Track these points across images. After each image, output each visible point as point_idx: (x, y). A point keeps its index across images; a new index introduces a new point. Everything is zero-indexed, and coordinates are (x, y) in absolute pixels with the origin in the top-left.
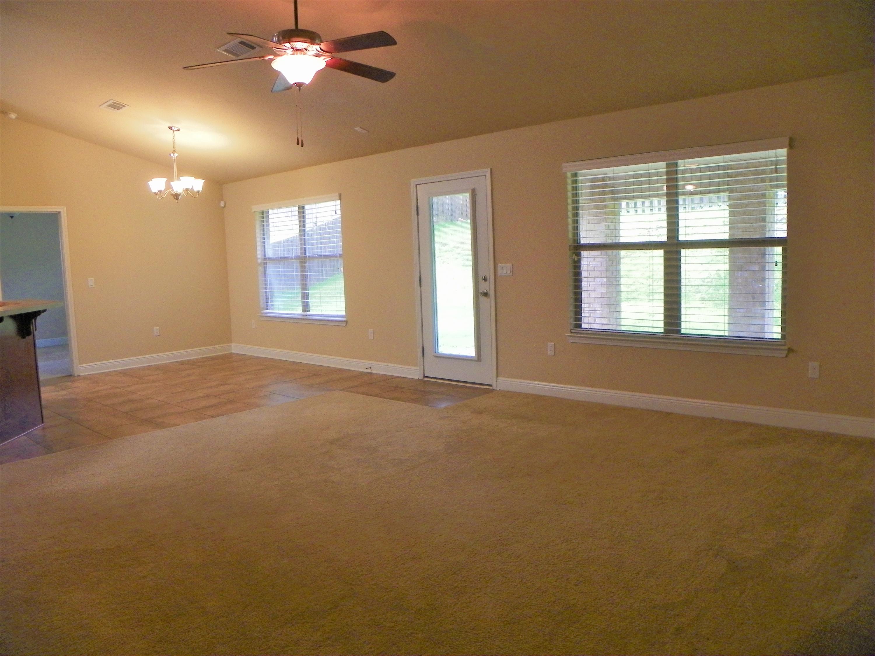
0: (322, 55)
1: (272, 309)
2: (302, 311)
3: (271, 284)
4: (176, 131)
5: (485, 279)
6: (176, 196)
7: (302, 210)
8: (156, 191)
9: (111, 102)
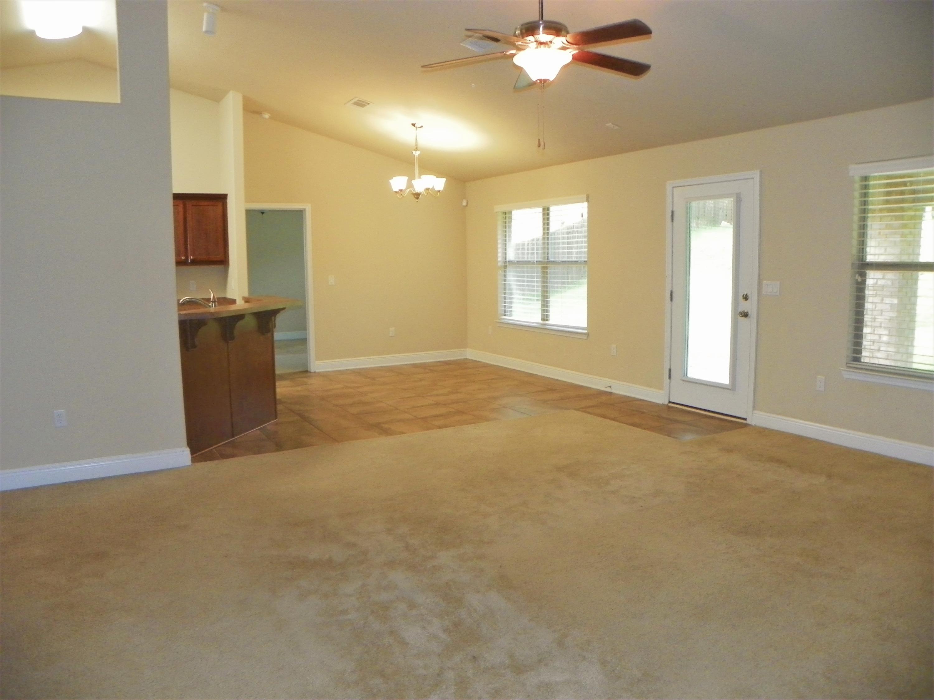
0: (568, 48)
1: (511, 316)
2: (542, 320)
3: (510, 289)
4: (419, 128)
5: (746, 298)
6: (417, 196)
7: (546, 212)
8: (397, 190)
9: (355, 100)
